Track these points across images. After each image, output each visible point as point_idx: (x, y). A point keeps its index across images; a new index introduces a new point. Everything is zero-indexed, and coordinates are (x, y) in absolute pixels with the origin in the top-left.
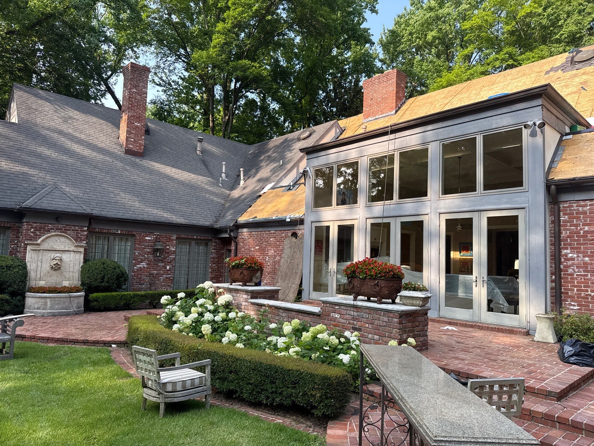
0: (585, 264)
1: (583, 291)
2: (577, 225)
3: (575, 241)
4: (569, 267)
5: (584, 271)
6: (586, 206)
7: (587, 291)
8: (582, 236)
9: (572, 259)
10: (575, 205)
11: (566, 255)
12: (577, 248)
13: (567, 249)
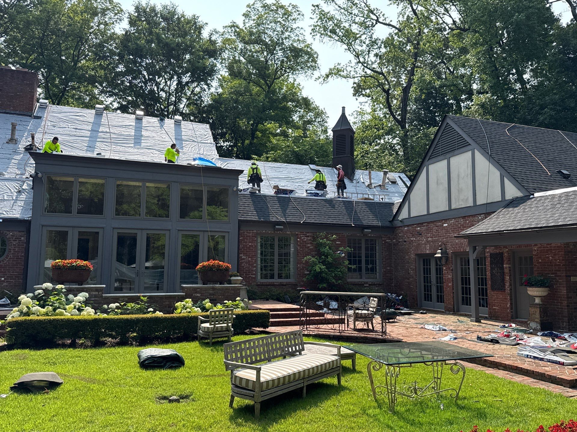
0: (249, 261)
1: (248, 274)
2: (246, 242)
3: (245, 250)
4: (242, 263)
5: (249, 265)
6: (250, 233)
7: (249, 274)
8: (248, 248)
9: (244, 259)
10: (246, 232)
11: (241, 257)
12: (246, 254)
13: (241, 254)
